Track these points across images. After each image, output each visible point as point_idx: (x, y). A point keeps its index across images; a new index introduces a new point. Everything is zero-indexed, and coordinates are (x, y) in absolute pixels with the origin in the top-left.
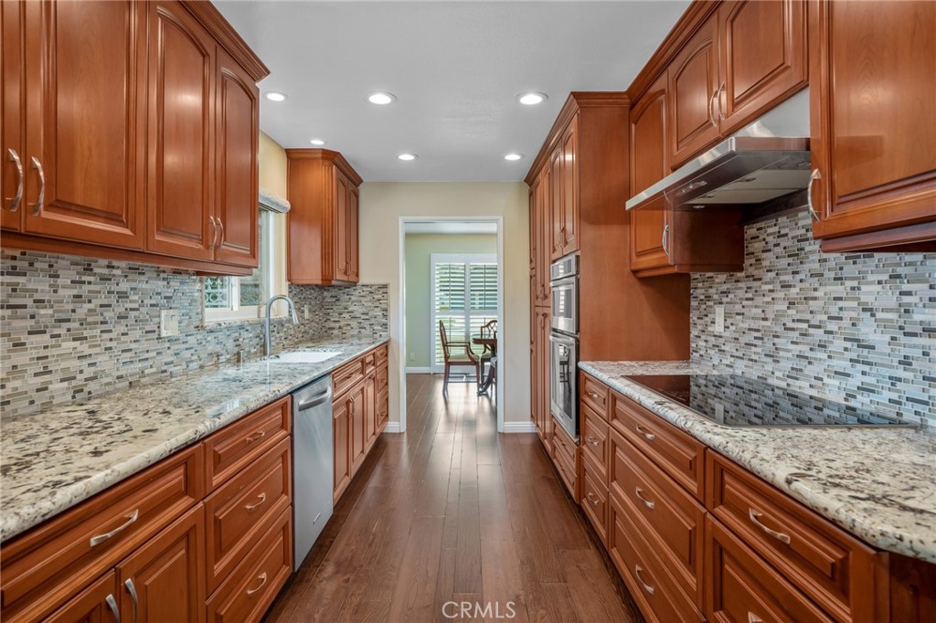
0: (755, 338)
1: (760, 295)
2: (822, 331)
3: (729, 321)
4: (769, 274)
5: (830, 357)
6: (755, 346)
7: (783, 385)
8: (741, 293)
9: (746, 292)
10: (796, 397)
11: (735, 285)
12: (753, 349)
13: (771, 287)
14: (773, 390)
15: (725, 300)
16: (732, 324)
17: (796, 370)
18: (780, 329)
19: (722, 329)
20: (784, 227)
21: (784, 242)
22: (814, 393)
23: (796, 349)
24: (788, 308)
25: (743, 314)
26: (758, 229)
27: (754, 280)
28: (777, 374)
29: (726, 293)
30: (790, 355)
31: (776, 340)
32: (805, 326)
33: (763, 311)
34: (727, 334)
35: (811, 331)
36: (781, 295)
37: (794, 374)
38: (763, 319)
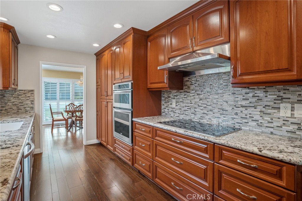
0: (188, 108)
1: (189, 97)
2: (211, 107)
3: (177, 104)
4: (193, 91)
5: (213, 113)
6: (188, 111)
7: (198, 121)
8: (182, 96)
9: (184, 96)
10: (202, 124)
11: (179, 94)
12: (187, 112)
13: (193, 95)
14: (194, 123)
15: (176, 98)
16: (179, 105)
17: (202, 117)
18: (196, 106)
19: (175, 106)
20: (198, 79)
21: (198, 83)
22: (208, 123)
23: (202, 111)
24: (199, 100)
25: (183, 102)
26: (189, 79)
27: (187, 92)
28: (195, 118)
29: (177, 96)
30: (200, 113)
31: (195, 109)
32: (206, 105)
33: (191, 101)
34: (177, 107)
35: (207, 107)
36: (197, 97)
37: (202, 118)
38: (190, 103)
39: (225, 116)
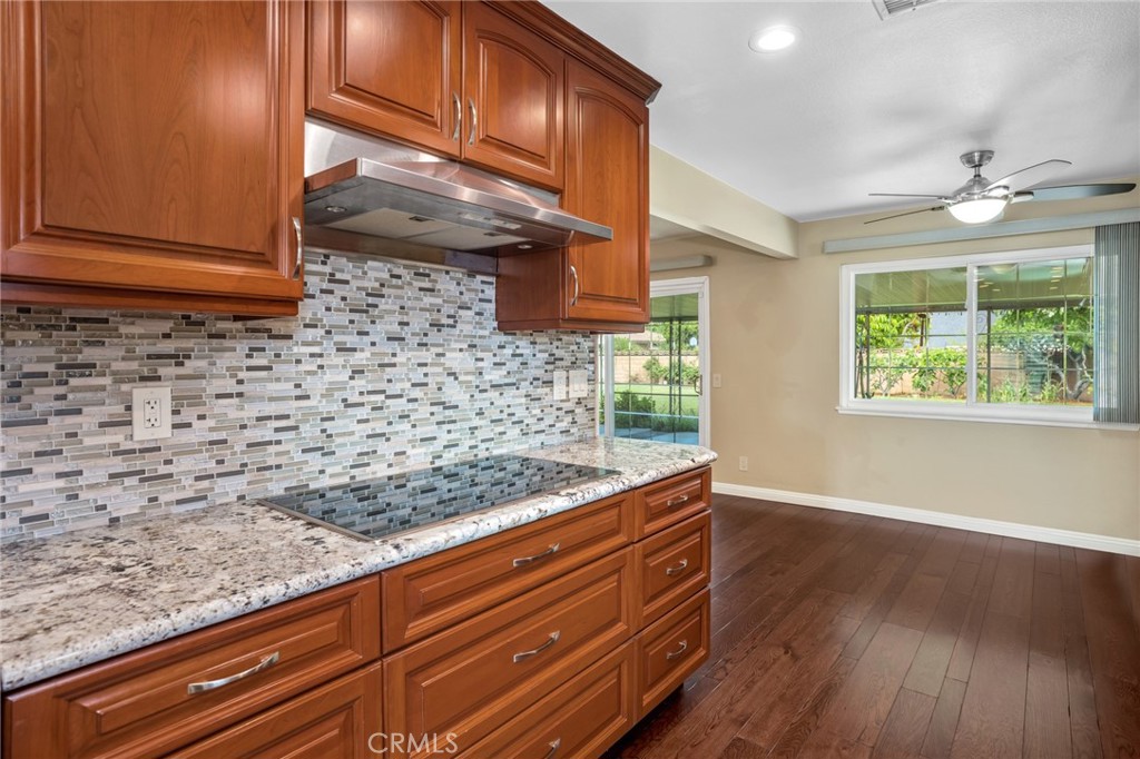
0: (277, 430)
1: (290, 362)
2: (404, 400)
3: (188, 414)
4: (310, 331)
5: (414, 426)
6: (279, 442)
7: (345, 480)
8: (225, 361)
9: (249, 356)
10: (368, 487)
11: (207, 344)
12: (272, 449)
13: (316, 350)
14: (322, 496)
15: (167, 370)
16: (202, 417)
17: (367, 453)
18: (337, 407)
19: (164, 432)
20: (342, 271)
21: (339, 290)
22: (394, 471)
23: (367, 428)
24: (352, 378)
25: (240, 395)
27: (269, 337)
28: (329, 471)
29: (178, 359)
30: (355, 438)
31: (327, 425)
32: (382, 397)
33: (298, 386)
34: (185, 437)
35: (389, 402)
36: (339, 360)
37: (366, 459)
38: (298, 398)
39: (451, 427)
